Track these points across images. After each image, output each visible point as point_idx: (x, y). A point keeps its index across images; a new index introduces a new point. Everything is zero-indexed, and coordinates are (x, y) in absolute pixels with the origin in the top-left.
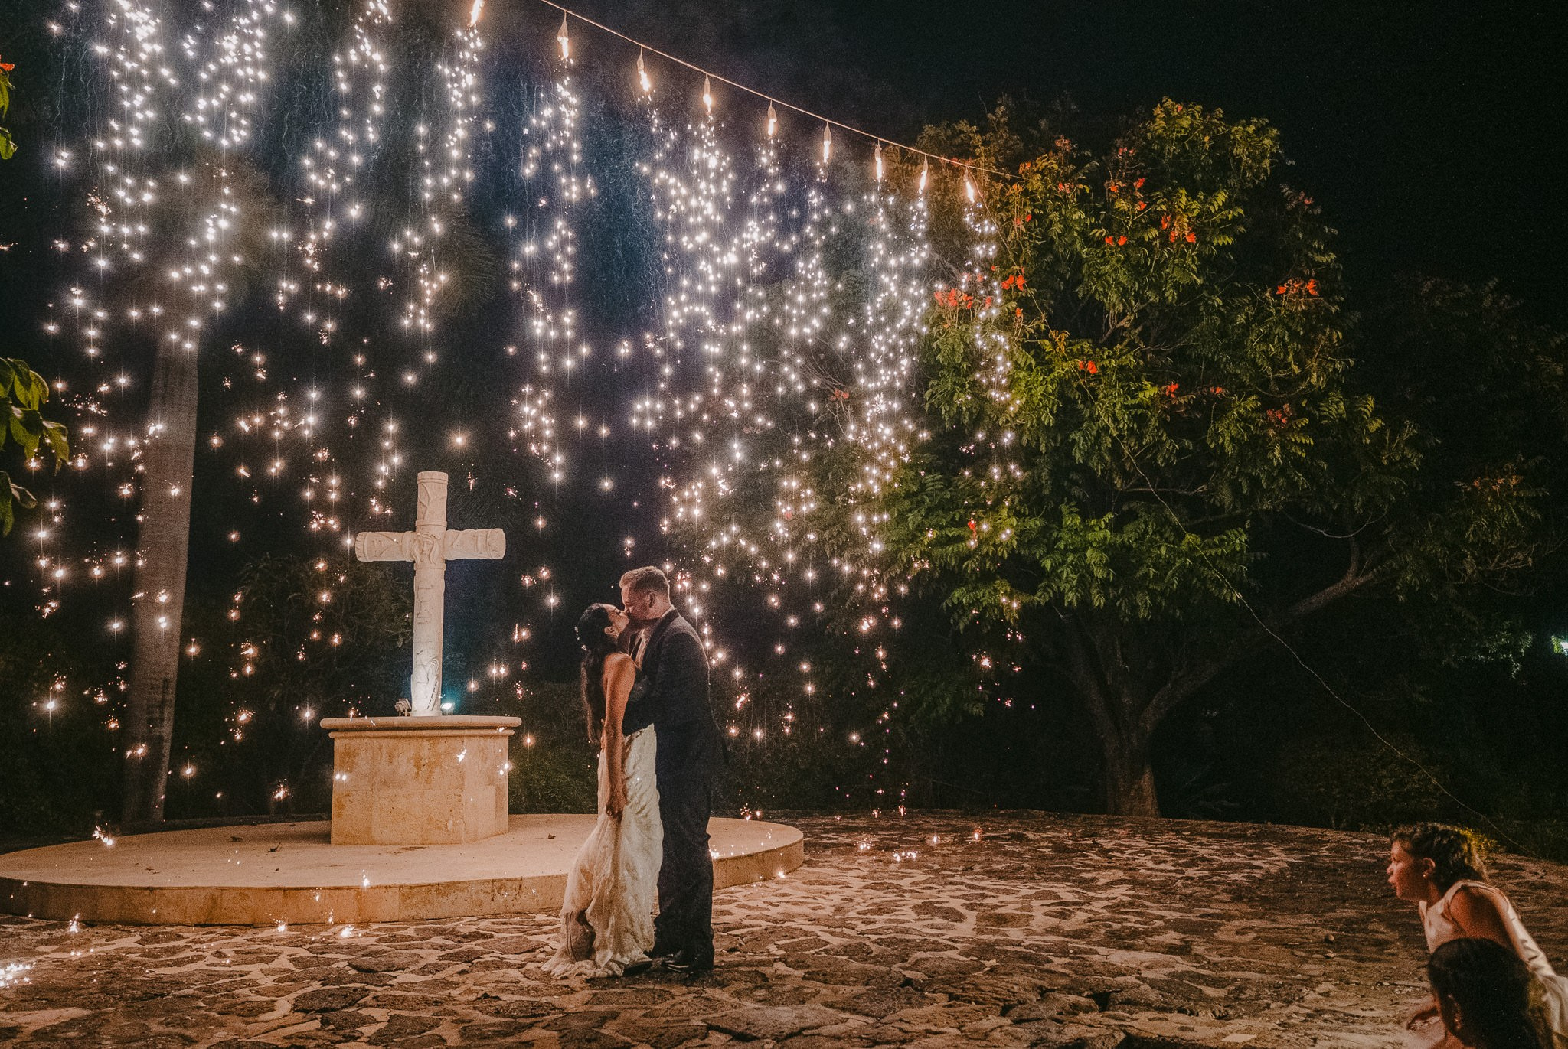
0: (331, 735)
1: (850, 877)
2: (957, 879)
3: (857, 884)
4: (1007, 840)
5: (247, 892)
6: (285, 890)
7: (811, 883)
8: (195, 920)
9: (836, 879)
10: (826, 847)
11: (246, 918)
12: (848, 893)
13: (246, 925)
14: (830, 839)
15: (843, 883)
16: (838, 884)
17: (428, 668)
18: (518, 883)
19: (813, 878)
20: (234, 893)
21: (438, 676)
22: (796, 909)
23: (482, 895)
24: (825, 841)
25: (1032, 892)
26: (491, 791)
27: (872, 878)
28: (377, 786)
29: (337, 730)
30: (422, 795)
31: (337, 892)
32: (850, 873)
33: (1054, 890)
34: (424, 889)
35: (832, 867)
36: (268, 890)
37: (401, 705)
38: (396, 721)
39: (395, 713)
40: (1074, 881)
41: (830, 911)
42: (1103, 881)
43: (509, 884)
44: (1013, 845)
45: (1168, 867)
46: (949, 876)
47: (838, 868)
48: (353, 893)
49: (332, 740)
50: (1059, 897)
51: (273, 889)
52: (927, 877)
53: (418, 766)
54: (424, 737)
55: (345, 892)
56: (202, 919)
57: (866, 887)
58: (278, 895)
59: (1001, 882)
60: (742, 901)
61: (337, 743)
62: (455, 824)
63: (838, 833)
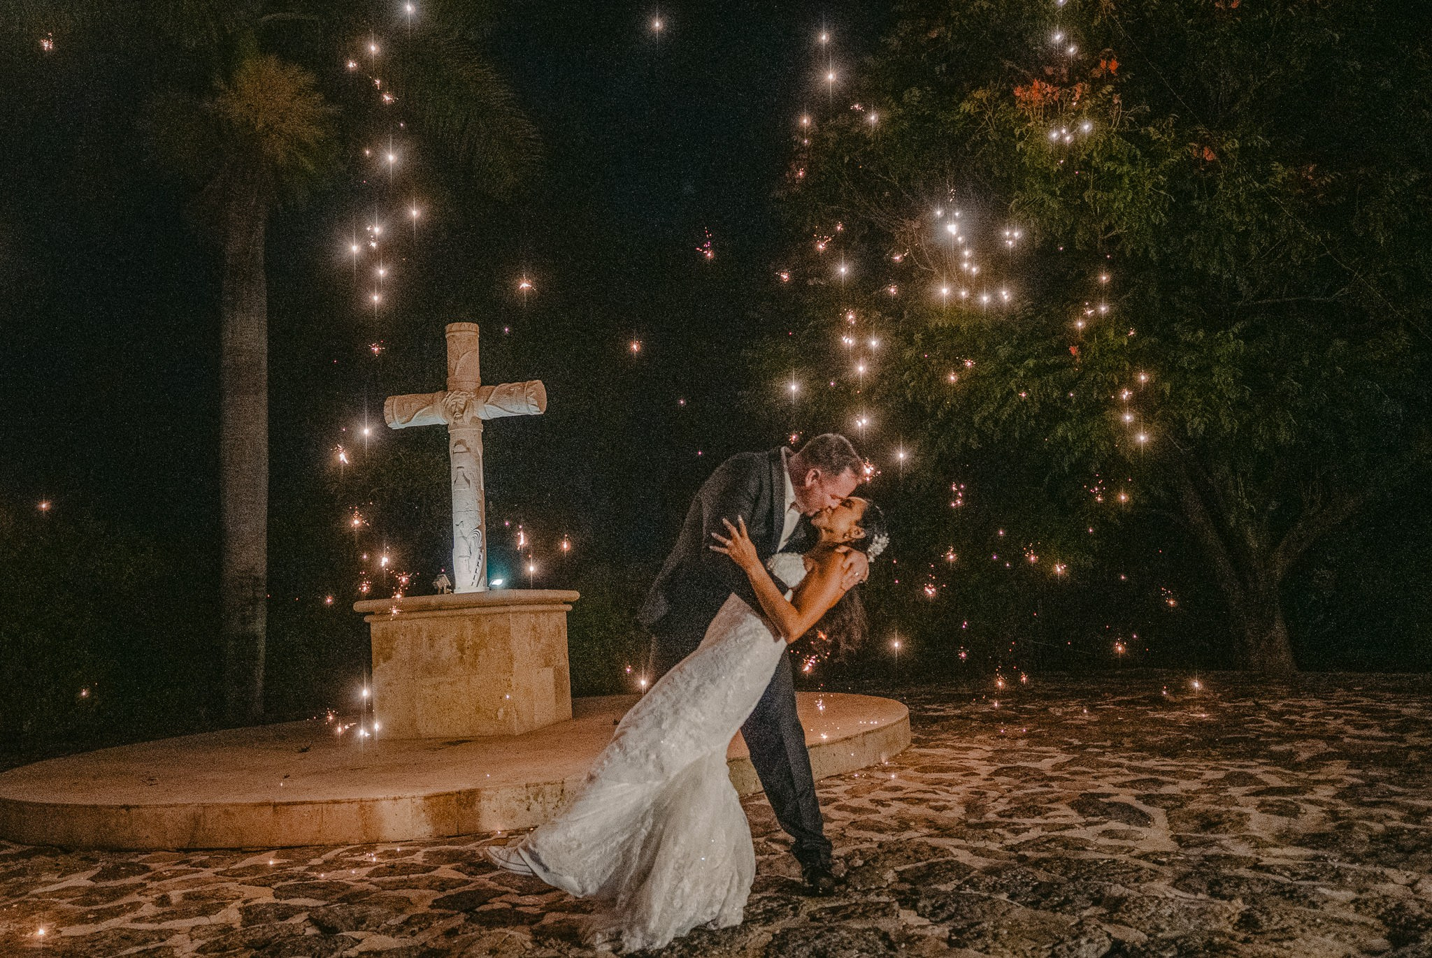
0: (367, 619)
1: (973, 759)
2: (1108, 758)
3: (985, 770)
4: (1146, 705)
5: (231, 809)
6: (275, 805)
7: (924, 770)
8: (176, 844)
9: (955, 763)
10: (935, 720)
11: (232, 841)
12: (975, 781)
13: (233, 850)
14: (935, 710)
15: (966, 768)
16: (961, 770)
17: (470, 540)
18: (559, 787)
19: (926, 762)
20: (217, 811)
21: (481, 548)
22: (915, 810)
23: (514, 804)
24: (931, 713)
25: (1221, 775)
26: (549, 674)
27: (1001, 761)
28: (419, 673)
29: (372, 613)
30: (468, 682)
31: (336, 806)
32: (971, 754)
33: (1249, 771)
34: (441, 799)
35: (946, 747)
36: (255, 806)
37: (443, 581)
38: (433, 600)
39: (435, 591)
40: (1265, 757)
41: (959, 812)
42: (1304, 756)
43: (548, 788)
44: (1155, 710)
45: (1376, 732)
46: (1098, 754)
47: (953, 747)
48: (356, 807)
49: (369, 624)
50: (1261, 782)
51: (262, 805)
52: (1070, 757)
53: (462, 650)
54: (465, 615)
55: (344, 806)
56: (185, 844)
57: (997, 773)
58: (269, 811)
59: (1169, 761)
60: (846, 800)
61: (373, 629)
62: (506, 713)
63: (943, 702)
